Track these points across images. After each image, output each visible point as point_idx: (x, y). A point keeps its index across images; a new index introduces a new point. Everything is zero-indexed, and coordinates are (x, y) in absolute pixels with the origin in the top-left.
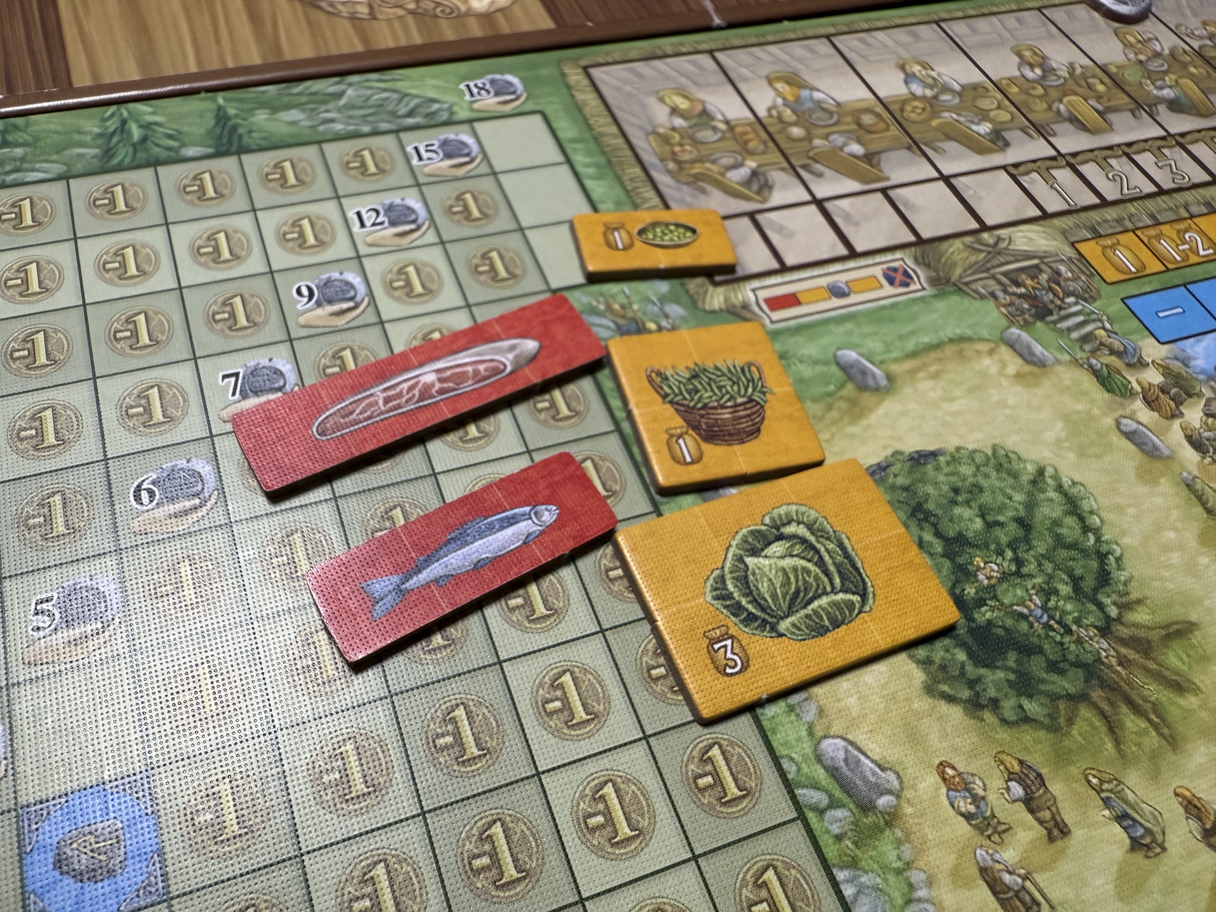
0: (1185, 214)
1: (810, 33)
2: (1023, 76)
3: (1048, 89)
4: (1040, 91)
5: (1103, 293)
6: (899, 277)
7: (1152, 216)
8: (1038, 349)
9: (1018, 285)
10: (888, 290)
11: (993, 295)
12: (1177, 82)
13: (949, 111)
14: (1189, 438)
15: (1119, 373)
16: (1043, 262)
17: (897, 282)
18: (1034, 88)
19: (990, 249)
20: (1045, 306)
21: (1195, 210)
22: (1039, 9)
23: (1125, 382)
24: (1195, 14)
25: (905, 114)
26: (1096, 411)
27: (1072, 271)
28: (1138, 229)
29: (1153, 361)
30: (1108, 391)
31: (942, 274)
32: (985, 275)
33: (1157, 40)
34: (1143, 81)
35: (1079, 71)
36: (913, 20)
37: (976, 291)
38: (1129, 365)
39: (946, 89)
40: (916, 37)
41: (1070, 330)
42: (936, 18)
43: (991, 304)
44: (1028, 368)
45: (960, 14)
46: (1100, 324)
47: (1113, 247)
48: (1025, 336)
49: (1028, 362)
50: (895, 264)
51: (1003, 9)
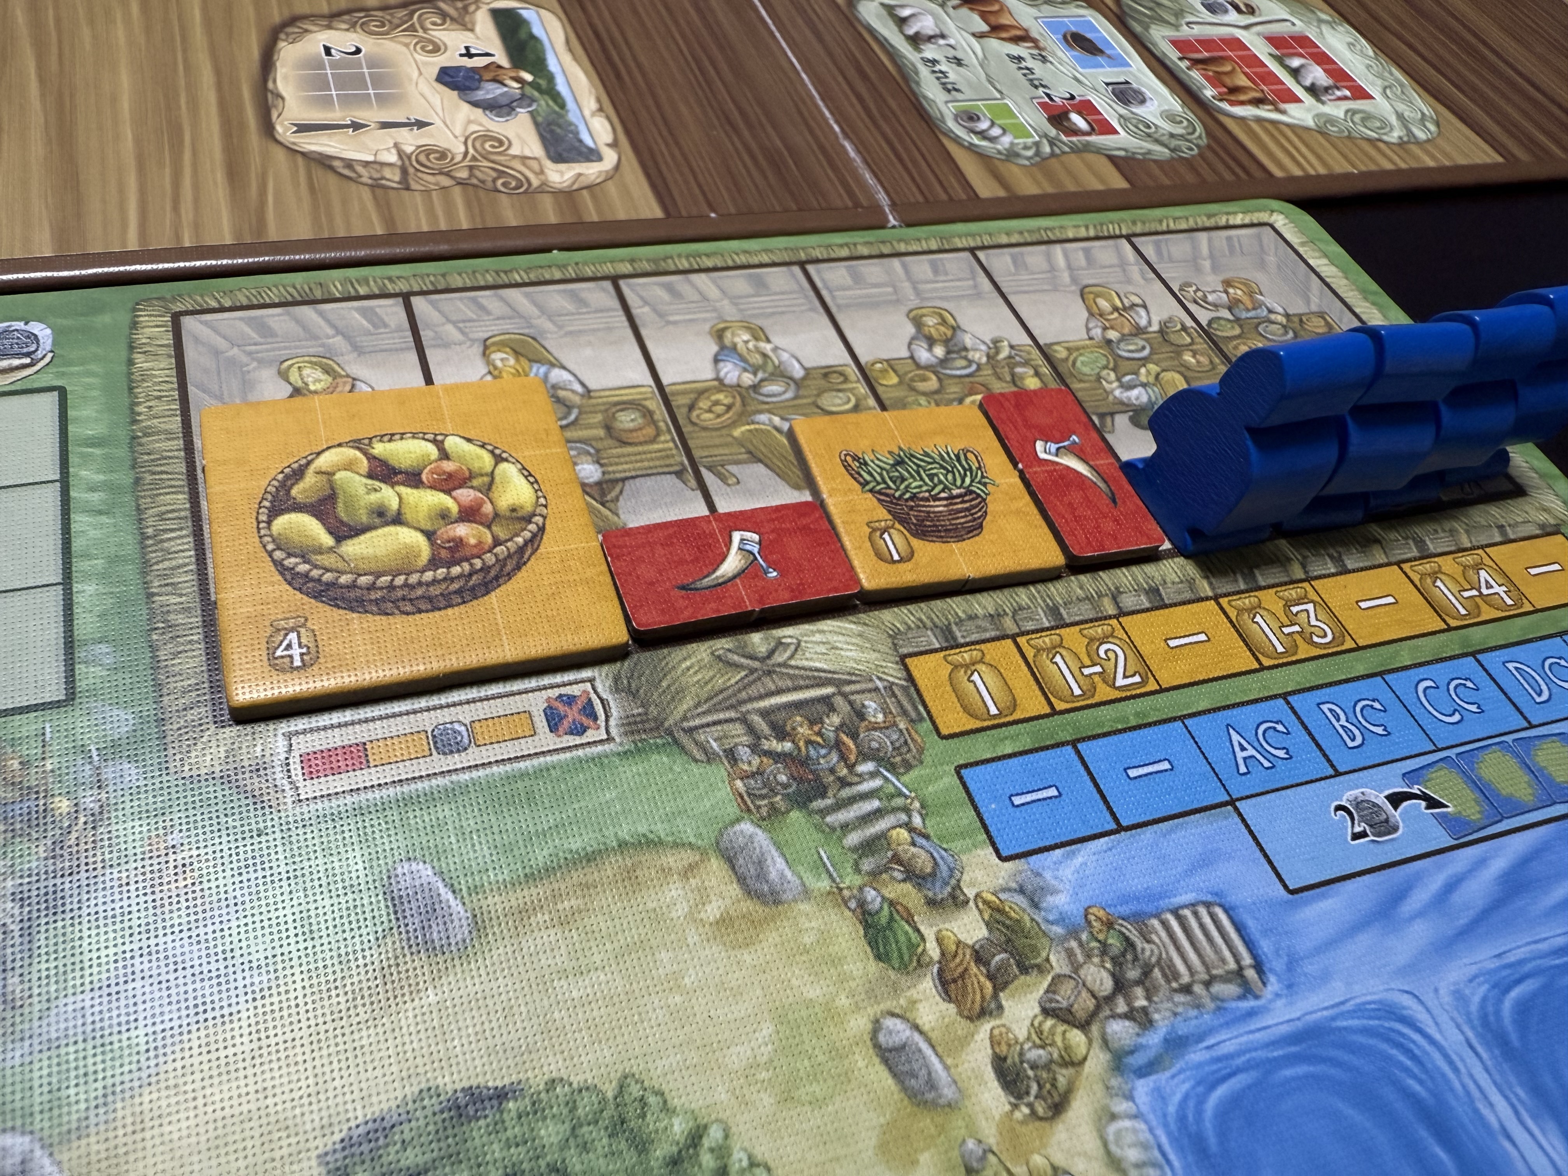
0: (1111, 610)
1: (588, 272)
2: (912, 357)
3: (946, 382)
4: (933, 383)
5: (927, 759)
6: (573, 714)
7: (1054, 611)
8: (777, 866)
9: (781, 734)
10: (546, 739)
11: (731, 755)
12: (1157, 376)
13: (770, 412)
14: (1000, 1064)
15: (909, 919)
16: (841, 693)
17: (566, 724)
18: (924, 379)
19: (756, 664)
20: (818, 778)
21: (1129, 601)
22: (972, 250)
23: (914, 936)
24: (1215, 269)
25: (695, 414)
26: (843, 1001)
27: (886, 712)
28: (1023, 634)
29: (978, 896)
30: (879, 957)
31: (653, 711)
32: (732, 714)
33: (1145, 306)
34: (1104, 373)
35: (1005, 353)
36: (765, 259)
37: (703, 748)
38: (932, 903)
39: (780, 373)
40: (761, 285)
41: (846, 828)
42: (803, 256)
43: (720, 772)
44: (748, 906)
45: (845, 253)
46: (904, 817)
47: (969, 667)
48: (761, 838)
49: (750, 892)
50: (575, 690)
51: (915, 247)
